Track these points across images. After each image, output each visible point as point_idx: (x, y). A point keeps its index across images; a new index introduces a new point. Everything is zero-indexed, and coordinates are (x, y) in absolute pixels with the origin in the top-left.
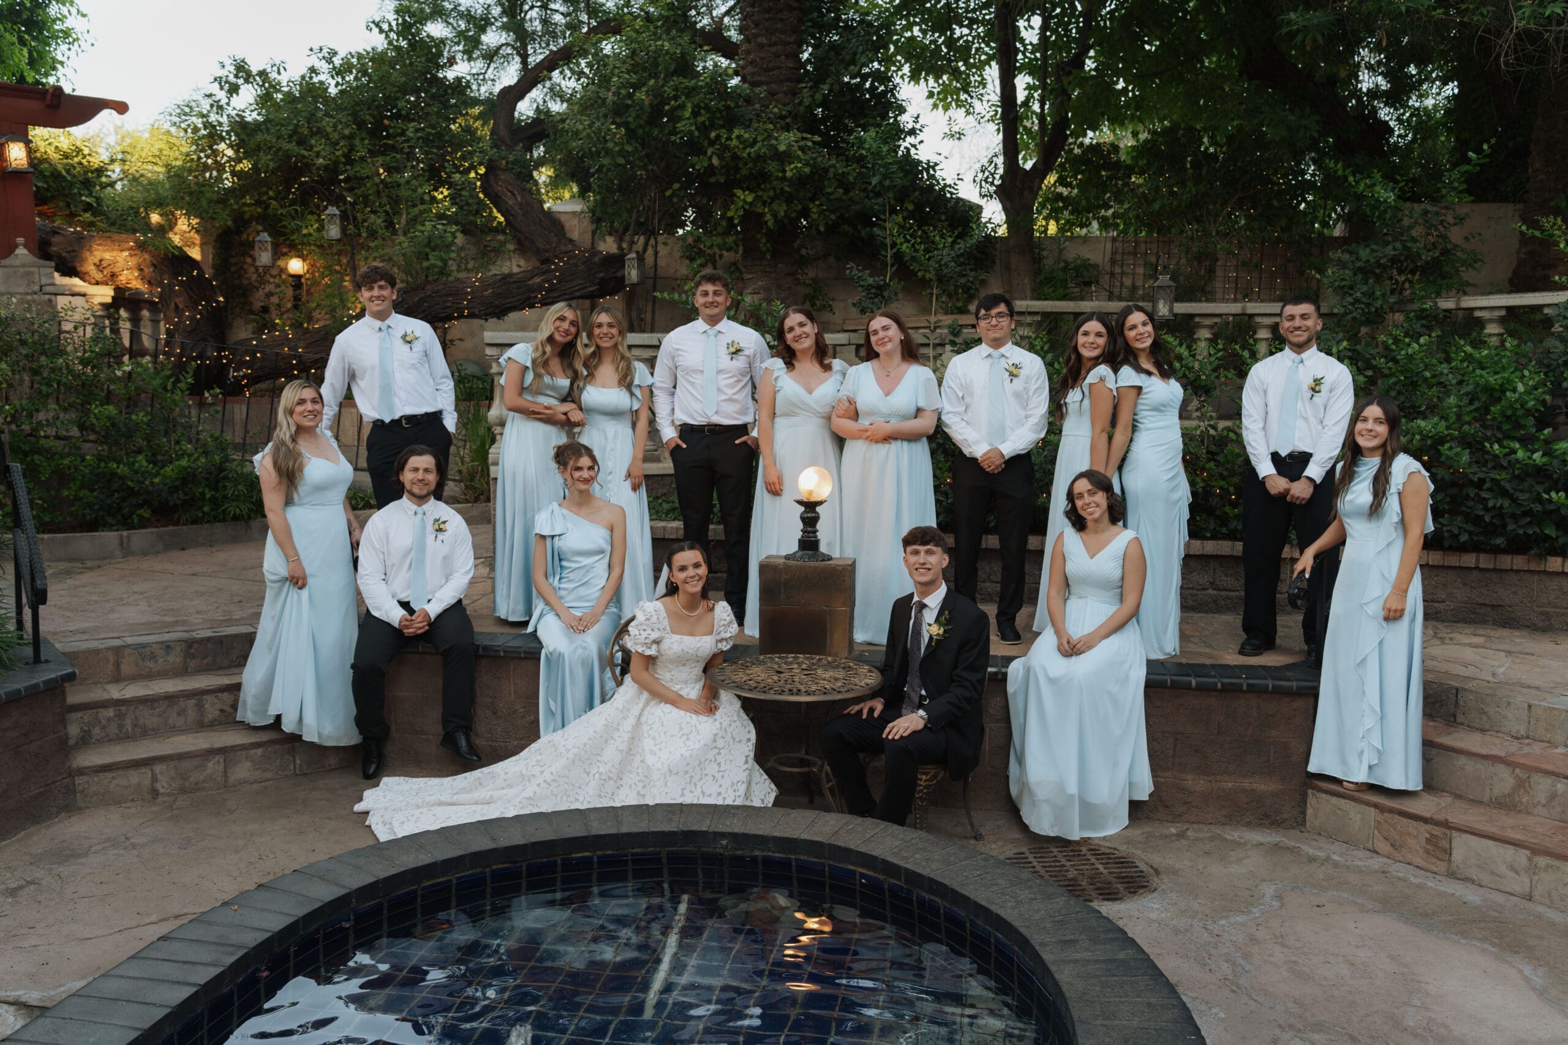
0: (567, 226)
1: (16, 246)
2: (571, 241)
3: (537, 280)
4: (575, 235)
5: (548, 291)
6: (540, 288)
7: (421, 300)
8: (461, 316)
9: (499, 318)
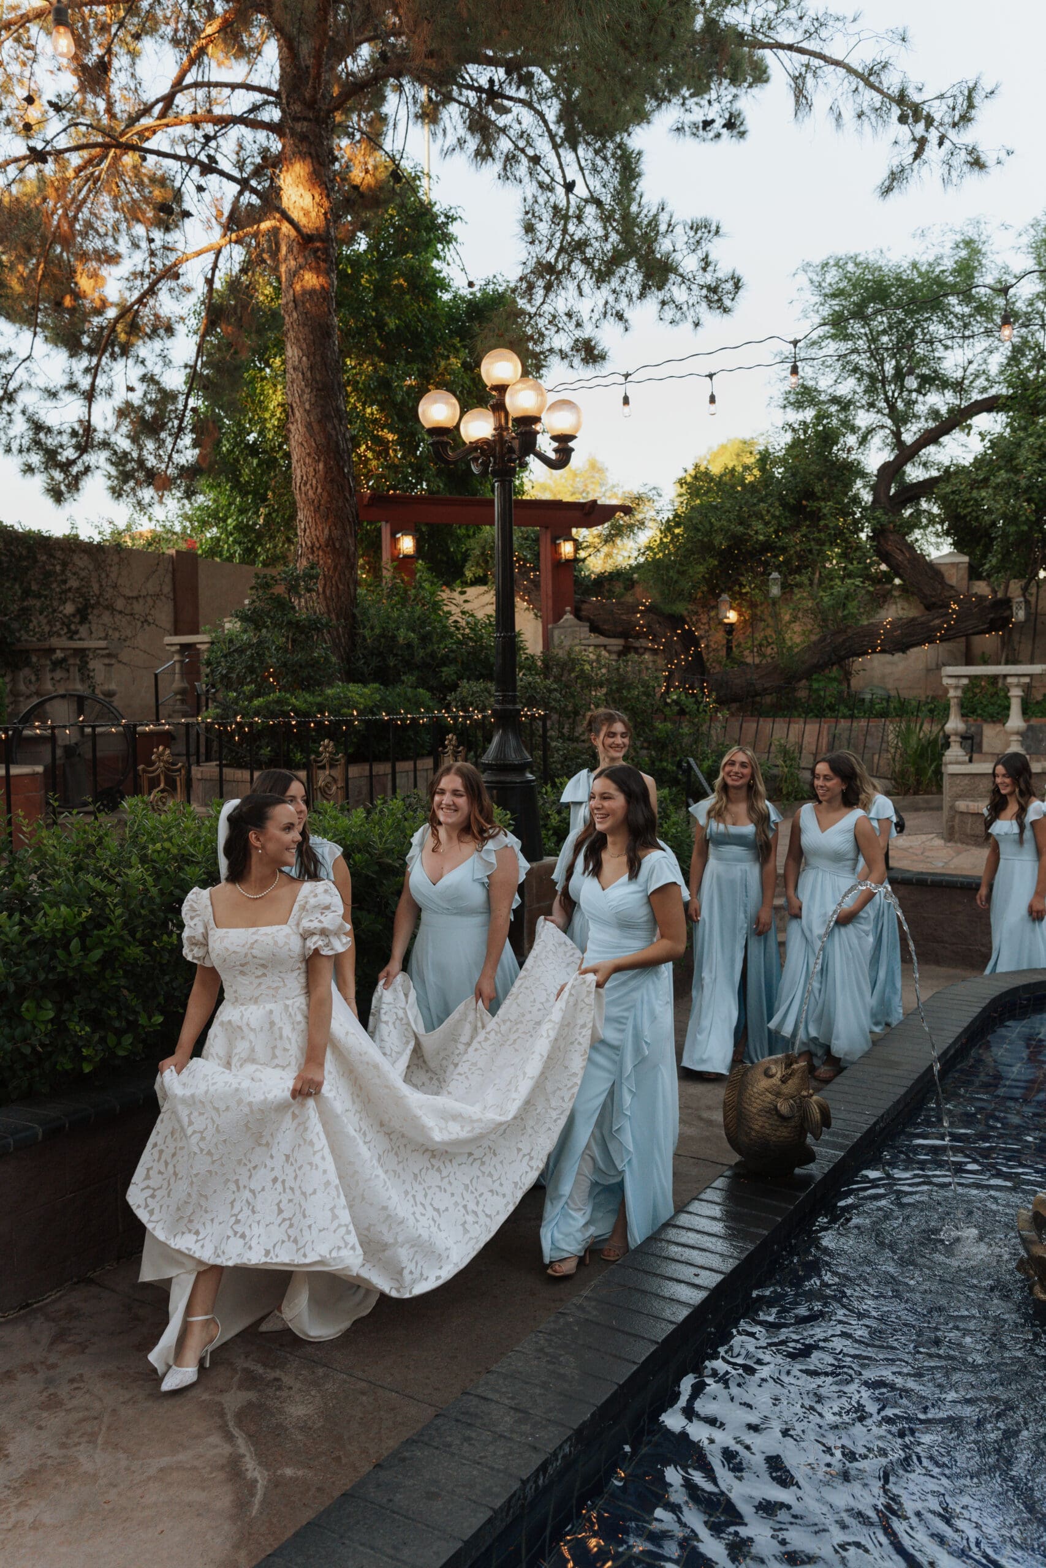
0: (946, 575)
1: (565, 613)
2: (952, 587)
3: (937, 622)
4: (953, 582)
5: (946, 630)
6: (940, 628)
7: (844, 641)
8: (874, 652)
9: (904, 652)
